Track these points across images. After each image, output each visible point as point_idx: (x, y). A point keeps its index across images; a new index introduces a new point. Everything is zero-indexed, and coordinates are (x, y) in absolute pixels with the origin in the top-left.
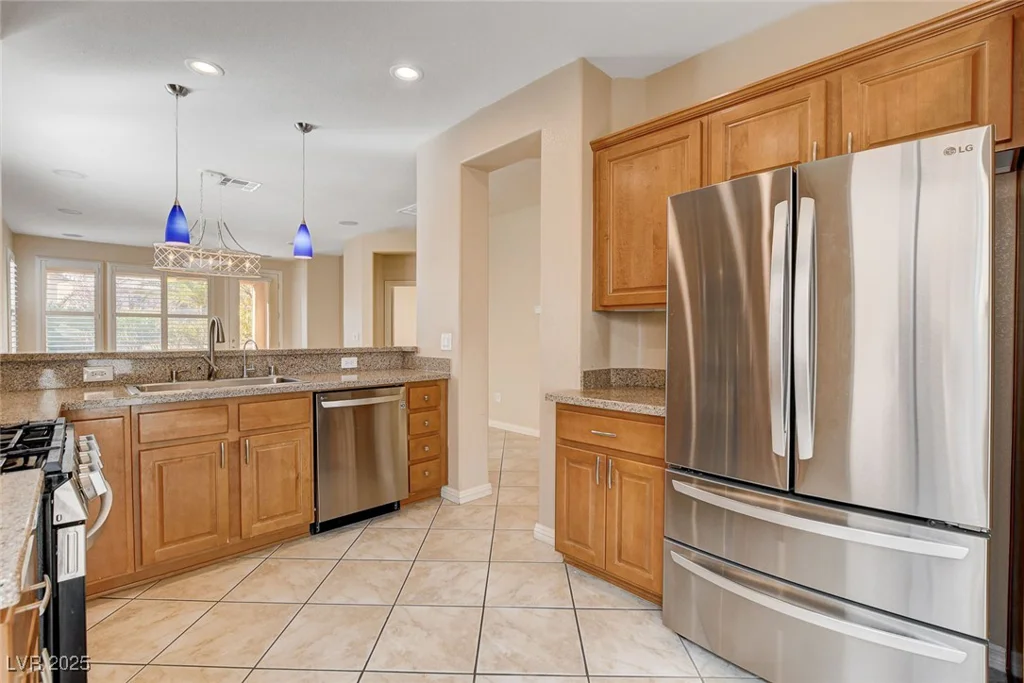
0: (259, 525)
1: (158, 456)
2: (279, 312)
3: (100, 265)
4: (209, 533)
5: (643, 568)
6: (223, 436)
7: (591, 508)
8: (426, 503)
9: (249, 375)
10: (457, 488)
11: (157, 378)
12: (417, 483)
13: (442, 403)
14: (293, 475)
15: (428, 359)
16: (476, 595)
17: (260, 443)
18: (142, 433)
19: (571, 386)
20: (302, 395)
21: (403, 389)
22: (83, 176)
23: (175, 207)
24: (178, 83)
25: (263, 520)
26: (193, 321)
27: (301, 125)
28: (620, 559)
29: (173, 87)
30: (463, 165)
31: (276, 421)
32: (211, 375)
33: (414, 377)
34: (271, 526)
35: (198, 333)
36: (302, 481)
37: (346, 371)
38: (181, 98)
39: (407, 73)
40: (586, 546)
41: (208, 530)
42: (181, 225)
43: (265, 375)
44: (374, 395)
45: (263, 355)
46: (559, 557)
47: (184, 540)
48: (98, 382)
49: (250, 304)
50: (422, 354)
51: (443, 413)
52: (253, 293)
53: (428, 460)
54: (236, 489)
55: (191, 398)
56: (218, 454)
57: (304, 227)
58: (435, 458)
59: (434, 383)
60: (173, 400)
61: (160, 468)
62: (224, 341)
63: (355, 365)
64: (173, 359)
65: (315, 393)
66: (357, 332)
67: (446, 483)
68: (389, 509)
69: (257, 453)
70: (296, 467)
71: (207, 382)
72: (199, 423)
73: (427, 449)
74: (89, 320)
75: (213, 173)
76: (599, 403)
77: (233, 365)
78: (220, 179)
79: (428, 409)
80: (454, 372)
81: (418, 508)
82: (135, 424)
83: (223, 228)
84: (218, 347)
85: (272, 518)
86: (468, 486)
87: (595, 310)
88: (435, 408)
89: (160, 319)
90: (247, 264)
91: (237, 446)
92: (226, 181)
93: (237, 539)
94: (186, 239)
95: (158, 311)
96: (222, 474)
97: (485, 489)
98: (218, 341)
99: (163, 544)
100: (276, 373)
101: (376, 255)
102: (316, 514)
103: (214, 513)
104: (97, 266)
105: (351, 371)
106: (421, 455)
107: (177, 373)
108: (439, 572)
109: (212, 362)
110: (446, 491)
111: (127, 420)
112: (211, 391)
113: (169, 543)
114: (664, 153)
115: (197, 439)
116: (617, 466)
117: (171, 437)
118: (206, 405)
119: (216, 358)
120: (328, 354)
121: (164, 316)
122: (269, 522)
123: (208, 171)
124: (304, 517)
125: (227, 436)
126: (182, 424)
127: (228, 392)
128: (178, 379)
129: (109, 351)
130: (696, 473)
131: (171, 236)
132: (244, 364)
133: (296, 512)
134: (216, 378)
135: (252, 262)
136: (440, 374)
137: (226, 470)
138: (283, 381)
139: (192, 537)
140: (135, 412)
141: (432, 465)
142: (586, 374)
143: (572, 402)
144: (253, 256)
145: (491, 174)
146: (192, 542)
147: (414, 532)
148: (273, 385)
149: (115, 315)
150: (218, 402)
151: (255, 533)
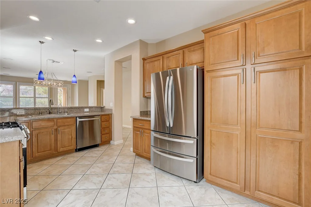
0: (62, 149)
1: (37, 132)
2: (70, 96)
3: (15, 82)
4: (50, 150)
5: (148, 153)
6: (53, 127)
7: (139, 142)
8: (106, 145)
9: (60, 113)
10: (114, 141)
11: (36, 114)
12: (103, 140)
13: (110, 120)
14: (71, 137)
15: (107, 109)
16: (113, 162)
17: (62, 129)
18: (33, 126)
19: (137, 115)
20: (73, 117)
21: (100, 116)
22: (12, 60)
23: (40, 71)
24: (41, 41)
25: (63, 148)
26: (43, 99)
27: (74, 50)
28: (145, 152)
29: (40, 42)
30: (116, 61)
31: (66, 124)
32: (50, 113)
33: (103, 113)
34: (65, 149)
35: (45, 103)
36: (73, 138)
37: (86, 112)
38: (42, 44)
39: (99, 41)
40: (138, 150)
41: (49, 150)
42: (42, 76)
43: (64, 113)
44: (94, 118)
45: (64, 108)
46: (135, 154)
47: (43, 152)
48: (21, 115)
49: (61, 94)
50: (106, 108)
51: (110, 122)
52: (62, 90)
53: (107, 134)
54: (56, 140)
55: (45, 118)
56: (52, 131)
57: (74, 76)
58: (109, 133)
59: (108, 115)
60: (41, 118)
61: (37, 134)
62: (53, 105)
63: (88, 111)
64: (40, 109)
65: (76, 117)
66: (92, 102)
67: (112, 140)
68: (96, 146)
69: (62, 131)
70: (72, 135)
71: (49, 115)
72: (47, 124)
73: (106, 131)
74: (12, 99)
75: (50, 60)
76: (143, 118)
77: (56, 110)
78: (52, 61)
79: (106, 121)
80: (113, 112)
81: (104, 146)
82: (31, 124)
83: (53, 74)
84: (52, 106)
85: (65, 147)
86: (117, 141)
87: (143, 97)
88: (108, 121)
89: (33, 98)
90: (60, 84)
91: (56, 130)
92: (54, 62)
93: (56, 152)
94: (43, 79)
95: (33, 96)
96: (53, 136)
97: (121, 141)
98: (52, 105)
99: (38, 152)
100: (67, 112)
101: (98, 81)
102: (77, 147)
103: (51, 145)
104: (14, 83)
105: (87, 112)
106: (104, 133)
107: (41, 113)
108: (105, 158)
109: (50, 110)
110: (111, 142)
111: (29, 123)
112: (50, 116)
113: (39, 152)
114: (156, 62)
115: (46, 128)
116: (144, 132)
117: (40, 127)
118: (49, 120)
119: (51, 109)
120: (81, 108)
121: (35, 98)
122: (65, 148)
123: (49, 59)
124: (73, 147)
125: (54, 127)
126: (42, 124)
127: (54, 117)
128: (41, 114)
129: (18, 107)
130: (159, 132)
131: (39, 78)
132: (58, 110)
133: (71, 146)
134: (51, 114)
135: (61, 83)
136: (110, 113)
137: (54, 135)
138: (68, 114)
139: (45, 151)
140: (31, 121)
141: (108, 135)
142: (141, 112)
143: (135, 118)
144: (61, 82)
145: (123, 63)
146: (45, 152)
147: (101, 151)
148: (66, 115)
149: (19, 97)
150: (52, 119)
151: (61, 151)
